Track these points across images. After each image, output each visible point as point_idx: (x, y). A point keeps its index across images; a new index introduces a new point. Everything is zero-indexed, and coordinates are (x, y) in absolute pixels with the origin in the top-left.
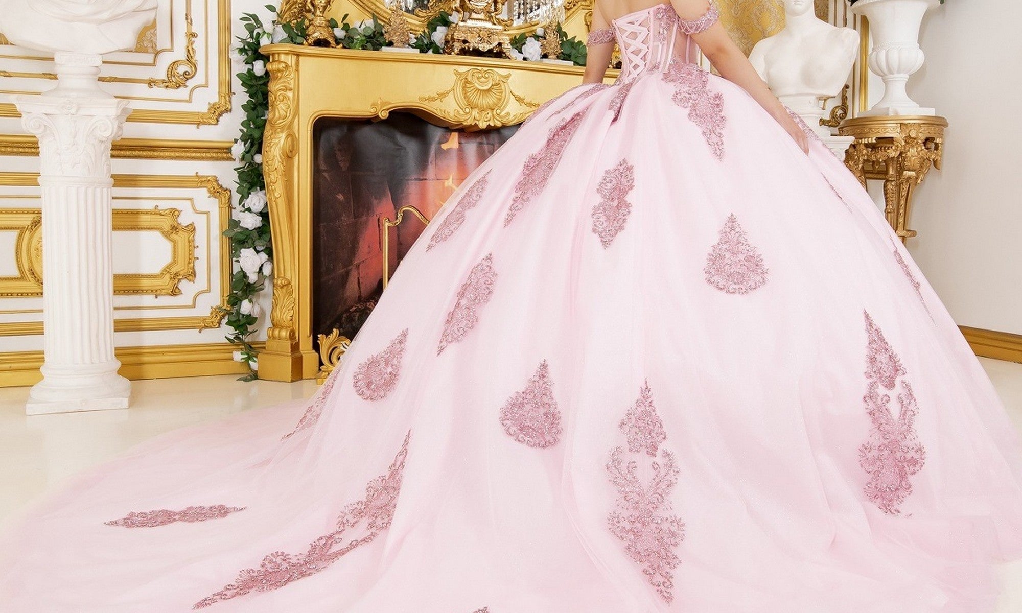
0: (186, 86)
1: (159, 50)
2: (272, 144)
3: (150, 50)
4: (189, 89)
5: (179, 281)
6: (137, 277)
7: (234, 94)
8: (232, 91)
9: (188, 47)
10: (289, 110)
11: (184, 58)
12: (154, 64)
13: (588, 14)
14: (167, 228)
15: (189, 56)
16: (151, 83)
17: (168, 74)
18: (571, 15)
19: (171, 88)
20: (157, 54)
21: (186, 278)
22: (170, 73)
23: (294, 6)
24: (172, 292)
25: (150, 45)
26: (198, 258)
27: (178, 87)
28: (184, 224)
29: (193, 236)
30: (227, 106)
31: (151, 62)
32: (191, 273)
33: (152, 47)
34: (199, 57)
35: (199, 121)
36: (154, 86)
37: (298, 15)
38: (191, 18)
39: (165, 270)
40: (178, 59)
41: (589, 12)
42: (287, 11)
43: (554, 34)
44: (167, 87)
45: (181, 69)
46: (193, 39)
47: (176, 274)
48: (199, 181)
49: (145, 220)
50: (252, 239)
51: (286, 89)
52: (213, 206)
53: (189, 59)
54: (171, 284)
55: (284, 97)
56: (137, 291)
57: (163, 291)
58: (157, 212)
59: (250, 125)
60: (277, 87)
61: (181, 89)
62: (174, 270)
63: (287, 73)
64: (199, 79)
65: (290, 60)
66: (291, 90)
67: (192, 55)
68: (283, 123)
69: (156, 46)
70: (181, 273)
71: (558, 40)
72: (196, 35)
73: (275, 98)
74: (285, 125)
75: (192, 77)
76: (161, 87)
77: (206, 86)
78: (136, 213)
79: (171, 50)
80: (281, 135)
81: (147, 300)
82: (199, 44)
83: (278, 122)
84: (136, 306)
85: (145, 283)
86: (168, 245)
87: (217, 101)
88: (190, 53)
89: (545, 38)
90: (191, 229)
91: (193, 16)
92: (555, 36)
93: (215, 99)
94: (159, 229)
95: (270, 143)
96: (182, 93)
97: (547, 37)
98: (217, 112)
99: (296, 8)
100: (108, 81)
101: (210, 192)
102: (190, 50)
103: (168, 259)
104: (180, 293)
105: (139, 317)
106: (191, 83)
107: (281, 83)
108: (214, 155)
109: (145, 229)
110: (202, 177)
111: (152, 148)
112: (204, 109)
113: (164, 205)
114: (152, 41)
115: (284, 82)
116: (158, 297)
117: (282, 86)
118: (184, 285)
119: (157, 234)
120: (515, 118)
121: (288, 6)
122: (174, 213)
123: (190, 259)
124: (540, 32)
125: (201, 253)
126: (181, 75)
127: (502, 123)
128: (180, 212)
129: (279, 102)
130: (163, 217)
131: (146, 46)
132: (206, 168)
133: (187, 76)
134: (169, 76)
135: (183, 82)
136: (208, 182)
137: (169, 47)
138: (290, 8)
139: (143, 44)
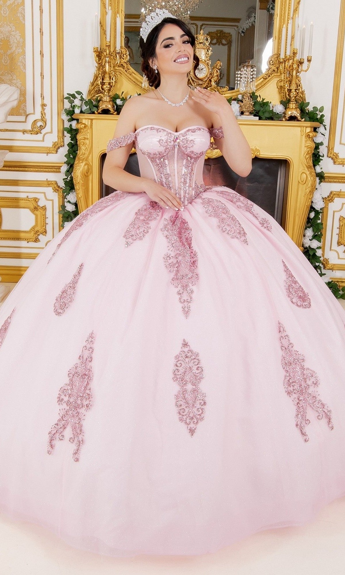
0: (41, 133)
1: (27, 114)
2: (77, 169)
3: (23, 114)
4: (42, 135)
5: (39, 235)
6: (18, 232)
7: (66, 136)
8: (65, 135)
9: (41, 112)
10: (86, 150)
11: (40, 118)
12: (25, 122)
13: (279, 81)
14: (32, 207)
15: (42, 117)
16: (24, 132)
17: (32, 127)
18: (266, 83)
19: (34, 134)
20: (27, 116)
21: (42, 234)
22: (33, 126)
23: (96, 87)
24: (35, 240)
25: (23, 112)
26: (47, 224)
27: (37, 134)
28: (41, 206)
29: (45, 212)
30: (62, 143)
31: (24, 120)
32: (44, 231)
33: (24, 113)
34: (48, 117)
35: (48, 152)
36: (25, 134)
37: (98, 92)
38: (43, 96)
39: (31, 229)
40: (36, 119)
41: (280, 80)
42: (92, 90)
43: (249, 99)
44: (32, 134)
45: (39, 124)
46: (45, 107)
47: (37, 231)
48: (48, 184)
49: (22, 203)
50: (71, 217)
51: (85, 139)
52: (55, 197)
53: (43, 119)
54: (35, 236)
55: (84, 143)
56: (18, 239)
57: (31, 240)
58: (27, 199)
59: (70, 156)
60: (80, 138)
61: (39, 134)
62: (36, 229)
63: (86, 130)
64: (47, 129)
65: (87, 122)
66: (88, 139)
67: (44, 116)
68: (83, 158)
69: (26, 112)
70: (39, 231)
71: (251, 102)
72: (46, 105)
73: (80, 143)
74: (84, 158)
75: (44, 128)
76: (29, 134)
77: (51, 132)
78: (17, 199)
79: (34, 113)
80: (82, 164)
81: (24, 243)
82: (47, 110)
83: (81, 157)
84: (18, 246)
85: (22, 235)
86: (33, 216)
87: (57, 141)
88: (43, 115)
89: (242, 102)
90: (44, 208)
91: (45, 95)
92: (249, 100)
93: (56, 140)
94: (28, 208)
95: (76, 168)
96: (39, 137)
97: (244, 101)
98: (57, 147)
99: (97, 88)
100: (4, 132)
101: (53, 189)
102: (43, 113)
103: (33, 224)
104: (39, 241)
105: (19, 252)
106: (44, 131)
107: (82, 136)
108: (55, 170)
109: (22, 208)
110: (49, 181)
111: (25, 167)
112: (50, 145)
113: (31, 196)
114: (24, 109)
115: (84, 135)
116: (29, 242)
117: (82, 137)
118: (41, 237)
119: (27, 211)
120: (217, 154)
121: (93, 87)
122: (36, 200)
123: (43, 224)
124: (240, 97)
125: (49, 221)
126: (38, 127)
127: (208, 157)
128: (39, 199)
129: (81, 146)
130: (30, 202)
131: (21, 112)
132: (51, 177)
133: (42, 128)
134: (33, 128)
135: (40, 131)
136: (52, 184)
137: (33, 112)
138: (94, 88)
139: (20, 111)
